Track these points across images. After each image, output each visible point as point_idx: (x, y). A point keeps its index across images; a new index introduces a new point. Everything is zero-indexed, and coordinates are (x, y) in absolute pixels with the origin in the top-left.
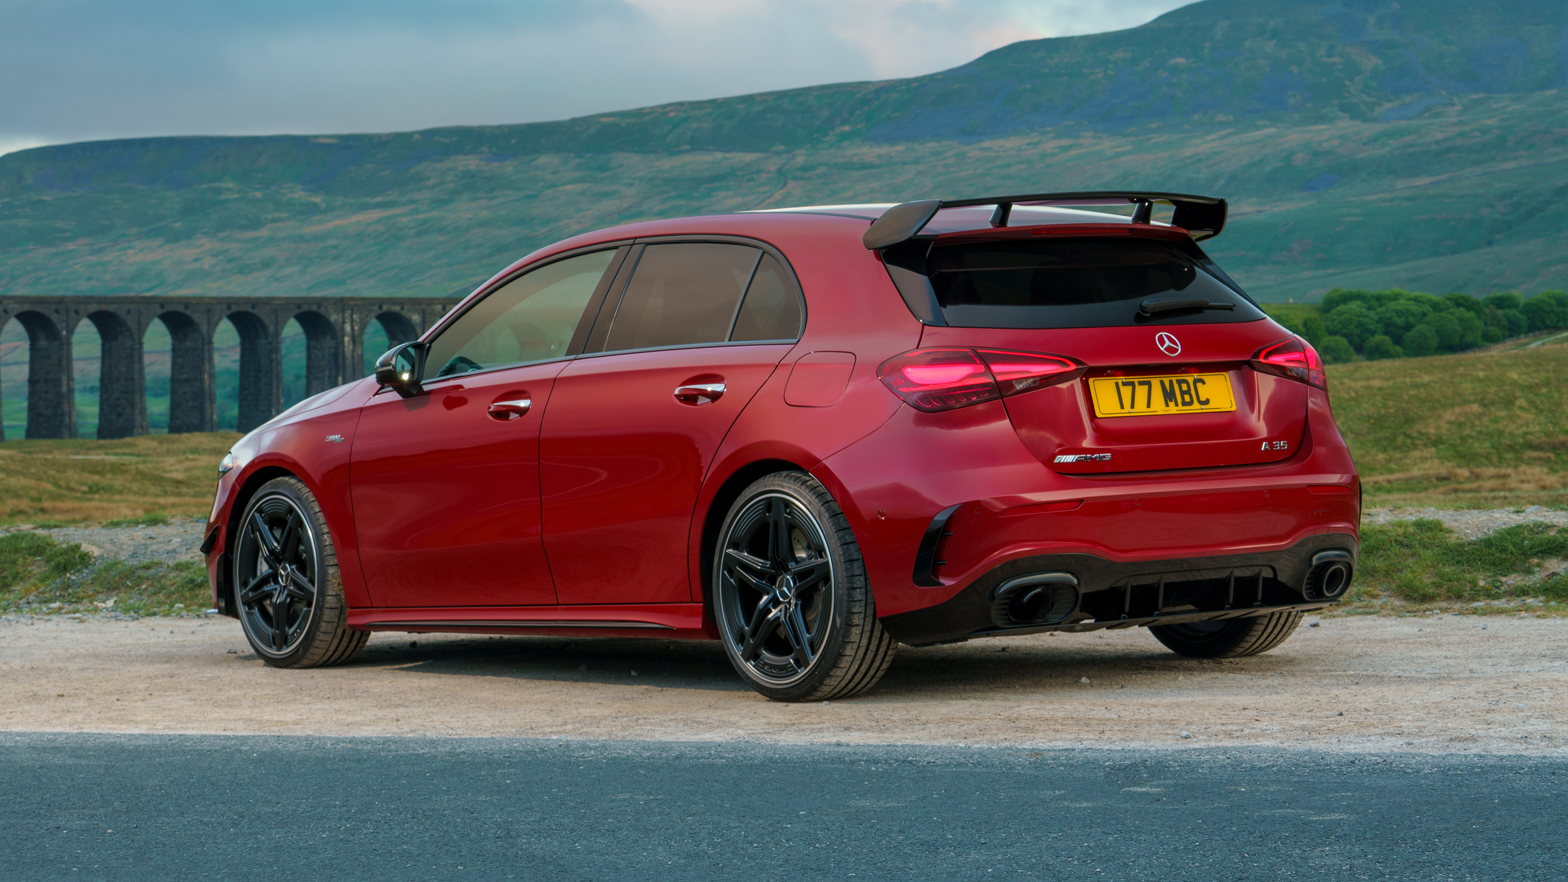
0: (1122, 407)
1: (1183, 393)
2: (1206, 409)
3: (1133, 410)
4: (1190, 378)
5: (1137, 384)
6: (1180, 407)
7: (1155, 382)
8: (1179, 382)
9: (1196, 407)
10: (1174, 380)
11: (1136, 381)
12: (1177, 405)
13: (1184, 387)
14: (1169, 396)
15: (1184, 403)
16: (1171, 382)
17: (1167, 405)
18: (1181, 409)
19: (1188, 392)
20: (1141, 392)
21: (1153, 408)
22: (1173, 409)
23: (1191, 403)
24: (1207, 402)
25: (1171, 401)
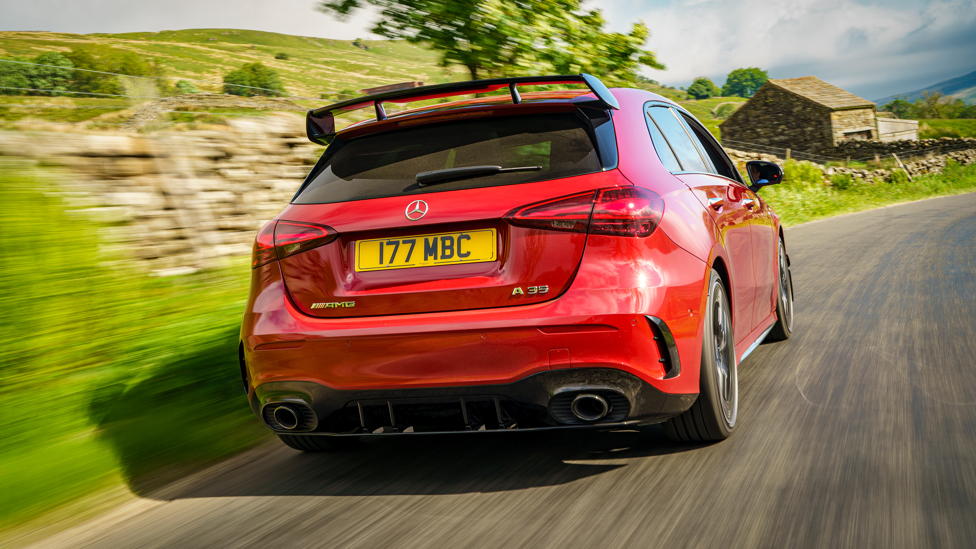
0: (381, 262)
1: (444, 248)
2: (465, 260)
3: (391, 265)
4: (455, 236)
5: (401, 242)
6: (439, 260)
7: (420, 241)
8: (443, 240)
9: (456, 259)
10: (439, 237)
11: (401, 240)
12: (436, 258)
13: (448, 243)
14: (430, 251)
15: (444, 256)
16: (435, 240)
17: (426, 259)
18: (440, 261)
19: (451, 247)
20: (404, 249)
21: (410, 262)
22: (431, 261)
23: (451, 256)
24: (468, 254)
25: (431, 255)
